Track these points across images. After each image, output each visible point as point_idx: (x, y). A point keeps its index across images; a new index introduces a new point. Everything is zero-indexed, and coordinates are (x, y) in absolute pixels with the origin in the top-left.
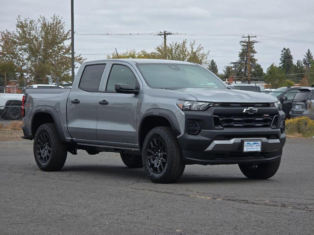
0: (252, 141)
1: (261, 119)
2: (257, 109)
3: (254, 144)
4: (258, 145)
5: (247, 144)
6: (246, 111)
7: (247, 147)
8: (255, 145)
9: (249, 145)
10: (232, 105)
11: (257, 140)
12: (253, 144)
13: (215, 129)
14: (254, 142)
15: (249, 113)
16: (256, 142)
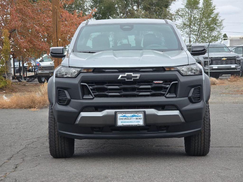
0: (130, 113)
1: (149, 87)
2: (138, 75)
3: (133, 116)
4: (139, 117)
5: (122, 116)
6: (122, 77)
7: (122, 121)
8: (135, 117)
9: (124, 118)
10: (107, 70)
11: (136, 112)
12: (131, 117)
13: (83, 99)
14: (132, 114)
15: (126, 80)
16: (136, 115)
